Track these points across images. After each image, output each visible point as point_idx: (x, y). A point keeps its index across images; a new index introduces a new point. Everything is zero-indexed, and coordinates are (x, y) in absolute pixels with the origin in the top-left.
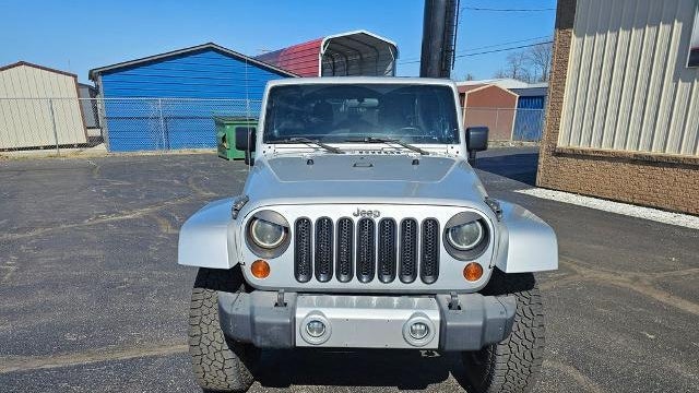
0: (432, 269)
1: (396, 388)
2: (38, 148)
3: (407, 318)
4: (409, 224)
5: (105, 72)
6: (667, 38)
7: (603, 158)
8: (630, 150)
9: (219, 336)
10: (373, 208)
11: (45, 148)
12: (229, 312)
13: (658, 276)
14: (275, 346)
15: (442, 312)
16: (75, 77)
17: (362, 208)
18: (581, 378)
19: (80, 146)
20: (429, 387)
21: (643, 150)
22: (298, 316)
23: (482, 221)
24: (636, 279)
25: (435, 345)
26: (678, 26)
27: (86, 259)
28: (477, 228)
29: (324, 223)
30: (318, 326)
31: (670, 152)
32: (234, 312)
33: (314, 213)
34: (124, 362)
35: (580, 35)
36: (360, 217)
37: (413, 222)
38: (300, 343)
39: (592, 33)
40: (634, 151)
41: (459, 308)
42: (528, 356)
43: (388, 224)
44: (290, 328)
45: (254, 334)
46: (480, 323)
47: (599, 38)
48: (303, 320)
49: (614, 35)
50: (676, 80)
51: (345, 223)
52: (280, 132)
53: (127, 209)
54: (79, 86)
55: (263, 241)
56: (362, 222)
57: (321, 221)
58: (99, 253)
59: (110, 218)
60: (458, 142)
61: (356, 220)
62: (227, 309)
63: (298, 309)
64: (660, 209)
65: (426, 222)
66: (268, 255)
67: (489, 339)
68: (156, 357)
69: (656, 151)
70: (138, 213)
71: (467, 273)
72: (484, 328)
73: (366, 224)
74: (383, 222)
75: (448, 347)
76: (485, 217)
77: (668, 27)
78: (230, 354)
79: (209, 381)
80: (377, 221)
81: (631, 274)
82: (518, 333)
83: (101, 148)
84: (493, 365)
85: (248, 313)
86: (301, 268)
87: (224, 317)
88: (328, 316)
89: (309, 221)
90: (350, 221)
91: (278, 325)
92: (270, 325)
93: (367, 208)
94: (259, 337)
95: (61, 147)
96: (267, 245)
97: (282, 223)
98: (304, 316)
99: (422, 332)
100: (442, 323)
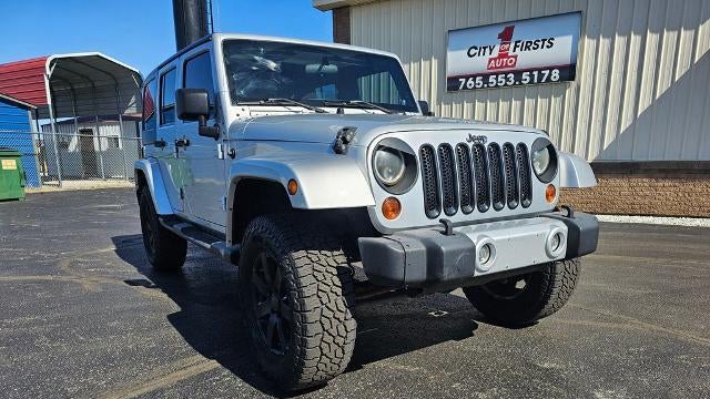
0: (528, 194)
3: (548, 230)
4: (507, 149)
12: (399, 251)
14: (461, 276)
17: (474, 133)
23: (549, 147)
25: (564, 255)
26: (435, 62)
28: (545, 154)
29: (444, 151)
32: (406, 248)
36: (472, 143)
43: (493, 149)
50: (439, 103)
55: (383, 176)
56: (474, 148)
57: (440, 148)
61: (470, 145)
71: (547, 195)
73: (478, 150)
77: (427, 63)
80: (486, 147)
86: (431, 205)
88: (494, 238)
89: (430, 148)
90: (465, 148)
96: (390, 181)
97: (406, 150)
99: (556, 243)
100: (570, 231)
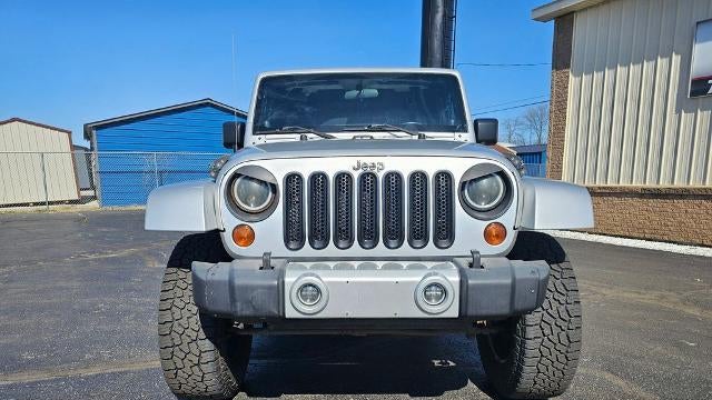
0: (446, 233)
1: (407, 396)
2: (27, 205)
3: (419, 279)
4: (419, 178)
5: (100, 127)
6: (667, 71)
7: (609, 195)
8: (637, 184)
9: (195, 322)
10: (375, 160)
11: (36, 204)
12: (204, 279)
13: (685, 294)
14: (258, 314)
15: (462, 272)
16: (69, 133)
17: (363, 160)
18: (621, 383)
19: (71, 202)
20: (446, 393)
21: (650, 184)
22: (287, 280)
23: (502, 174)
24: (663, 297)
25: (454, 312)
26: (676, 59)
27: (61, 288)
28: (497, 182)
29: (318, 179)
30: (311, 291)
31: (679, 183)
32: (209, 277)
33: (306, 167)
34: (87, 378)
35: (578, 74)
36: (361, 171)
37: (423, 176)
38: (290, 313)
39: (590, 72)
40: (640, 185)
41: (482, 267)
42: (564, 339)
43: (394, 179)
44: (279, 292)
45: (233, 300)
46: (509, 281)
47: (597, 76)
48: (294, 283)
49: (612, 72)
50: (678, 111)
51: (343, 178)
52: (271, 123)
53: (113, 249)
54: (73, 147)
55: (246, 203)
56: (363, 177)
57: (314, 177)
58: (76, 284)
59: (93, 257)
60: (466, 131)
61: (356, 175)
62: (202, 276)
63: (288, 272)
64: (674, 243)
65: (438, 176)
66: (253, 218)
67: (519, 306)
68: (126, 372)
69: (664, 184)
70: (126, 252)
71: (488, 236)
72: (513, 286)
73: (368, 178)
74: (388, 176)
75: (471, 311)
76: (506, 170)
77: (666, 61)
78: (207, 345)
79: (183, 381)
80: (381, 176)
81: (657, 293)
82: (549, 311)
83: (94, 205)
84: (523, 353)
85: (227, 278)
86: (292, 235)
87: (198, 285)
88: (324, 279)
89: (300, 177)
90: (349, 176)
91: (263, 287)
92: (253, 288)
93: (369, 161)
94: (239, 304)
95: (51, 203)
96: (252, 208)
97: (269, 179)
98: (294, 279)
99: (438, 298)
100: (462, 283)
